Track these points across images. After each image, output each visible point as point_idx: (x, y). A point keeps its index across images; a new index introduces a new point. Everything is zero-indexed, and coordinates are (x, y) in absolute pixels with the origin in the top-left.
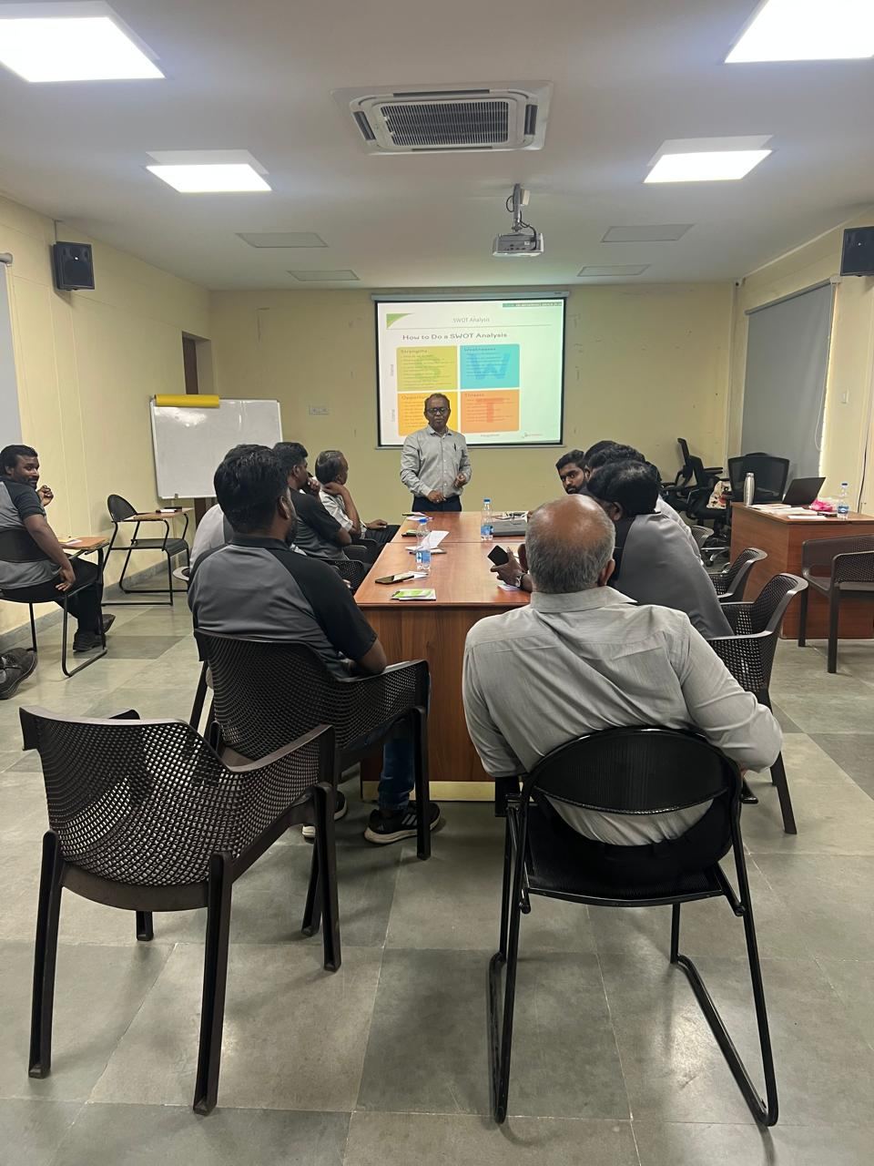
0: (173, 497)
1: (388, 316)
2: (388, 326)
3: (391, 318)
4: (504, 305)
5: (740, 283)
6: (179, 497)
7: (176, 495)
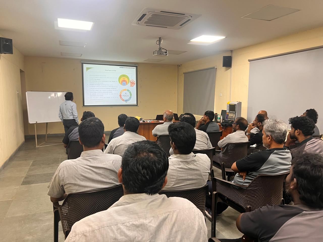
0: (35, 123)
1: (87, 68)
2: (87, 71)
3: (88, 69)
4: (120, 67)
5: (180, 65)
6: (38, 122)
7: (37, 122)
